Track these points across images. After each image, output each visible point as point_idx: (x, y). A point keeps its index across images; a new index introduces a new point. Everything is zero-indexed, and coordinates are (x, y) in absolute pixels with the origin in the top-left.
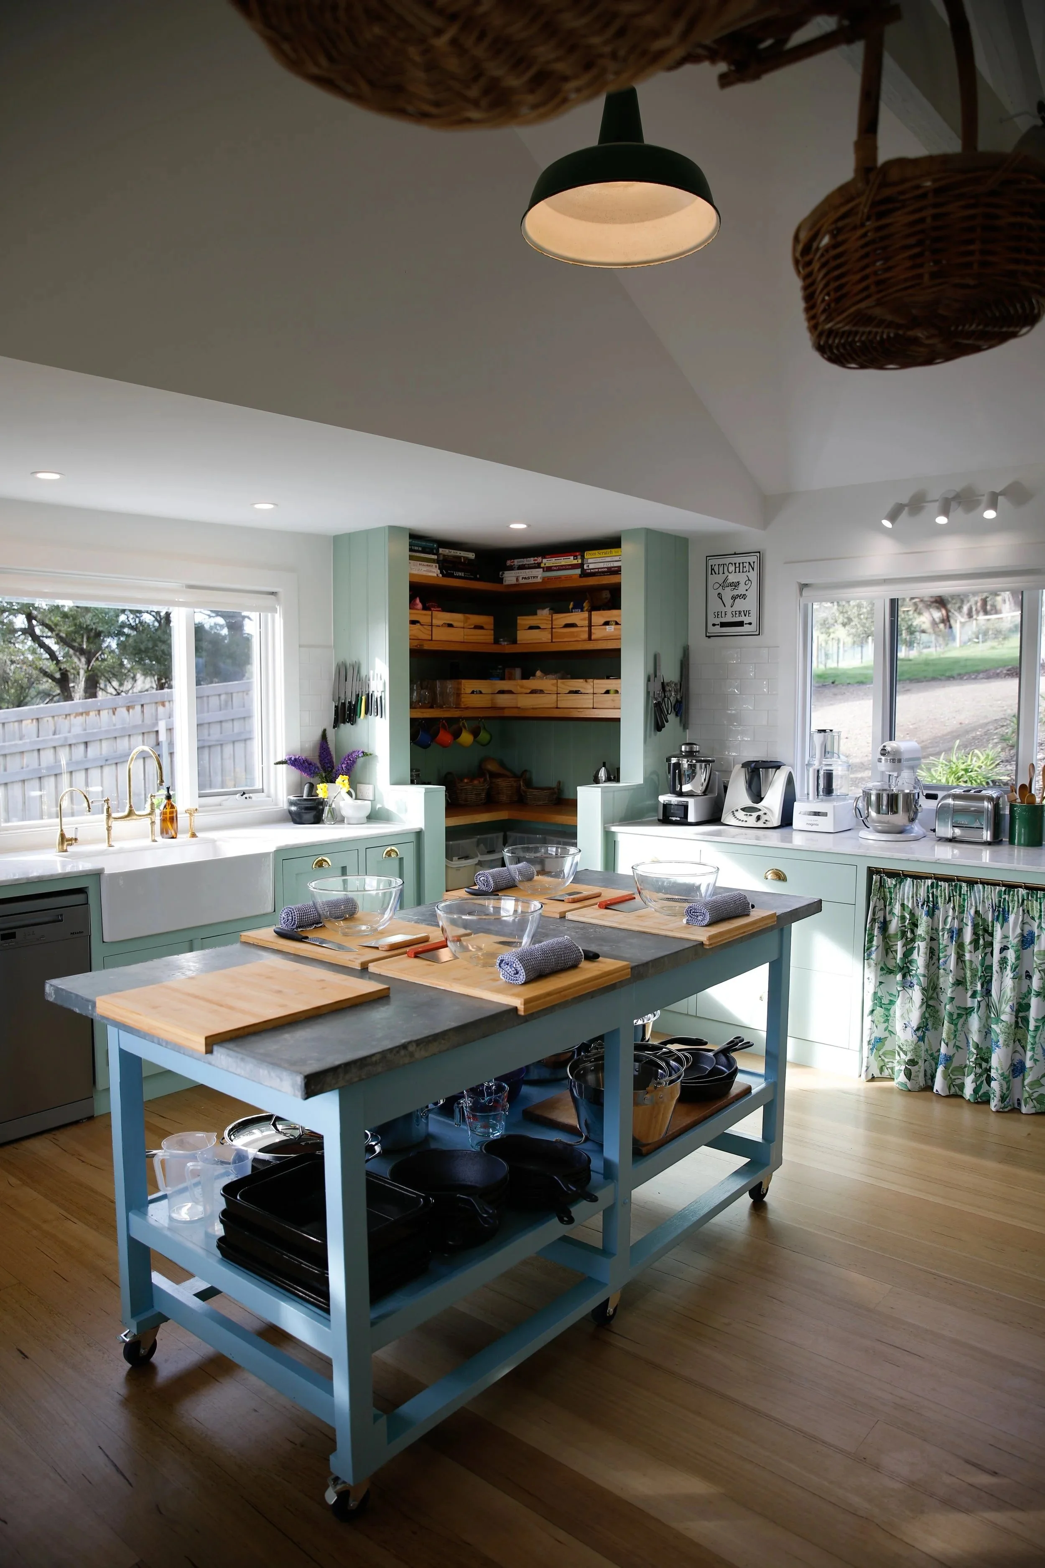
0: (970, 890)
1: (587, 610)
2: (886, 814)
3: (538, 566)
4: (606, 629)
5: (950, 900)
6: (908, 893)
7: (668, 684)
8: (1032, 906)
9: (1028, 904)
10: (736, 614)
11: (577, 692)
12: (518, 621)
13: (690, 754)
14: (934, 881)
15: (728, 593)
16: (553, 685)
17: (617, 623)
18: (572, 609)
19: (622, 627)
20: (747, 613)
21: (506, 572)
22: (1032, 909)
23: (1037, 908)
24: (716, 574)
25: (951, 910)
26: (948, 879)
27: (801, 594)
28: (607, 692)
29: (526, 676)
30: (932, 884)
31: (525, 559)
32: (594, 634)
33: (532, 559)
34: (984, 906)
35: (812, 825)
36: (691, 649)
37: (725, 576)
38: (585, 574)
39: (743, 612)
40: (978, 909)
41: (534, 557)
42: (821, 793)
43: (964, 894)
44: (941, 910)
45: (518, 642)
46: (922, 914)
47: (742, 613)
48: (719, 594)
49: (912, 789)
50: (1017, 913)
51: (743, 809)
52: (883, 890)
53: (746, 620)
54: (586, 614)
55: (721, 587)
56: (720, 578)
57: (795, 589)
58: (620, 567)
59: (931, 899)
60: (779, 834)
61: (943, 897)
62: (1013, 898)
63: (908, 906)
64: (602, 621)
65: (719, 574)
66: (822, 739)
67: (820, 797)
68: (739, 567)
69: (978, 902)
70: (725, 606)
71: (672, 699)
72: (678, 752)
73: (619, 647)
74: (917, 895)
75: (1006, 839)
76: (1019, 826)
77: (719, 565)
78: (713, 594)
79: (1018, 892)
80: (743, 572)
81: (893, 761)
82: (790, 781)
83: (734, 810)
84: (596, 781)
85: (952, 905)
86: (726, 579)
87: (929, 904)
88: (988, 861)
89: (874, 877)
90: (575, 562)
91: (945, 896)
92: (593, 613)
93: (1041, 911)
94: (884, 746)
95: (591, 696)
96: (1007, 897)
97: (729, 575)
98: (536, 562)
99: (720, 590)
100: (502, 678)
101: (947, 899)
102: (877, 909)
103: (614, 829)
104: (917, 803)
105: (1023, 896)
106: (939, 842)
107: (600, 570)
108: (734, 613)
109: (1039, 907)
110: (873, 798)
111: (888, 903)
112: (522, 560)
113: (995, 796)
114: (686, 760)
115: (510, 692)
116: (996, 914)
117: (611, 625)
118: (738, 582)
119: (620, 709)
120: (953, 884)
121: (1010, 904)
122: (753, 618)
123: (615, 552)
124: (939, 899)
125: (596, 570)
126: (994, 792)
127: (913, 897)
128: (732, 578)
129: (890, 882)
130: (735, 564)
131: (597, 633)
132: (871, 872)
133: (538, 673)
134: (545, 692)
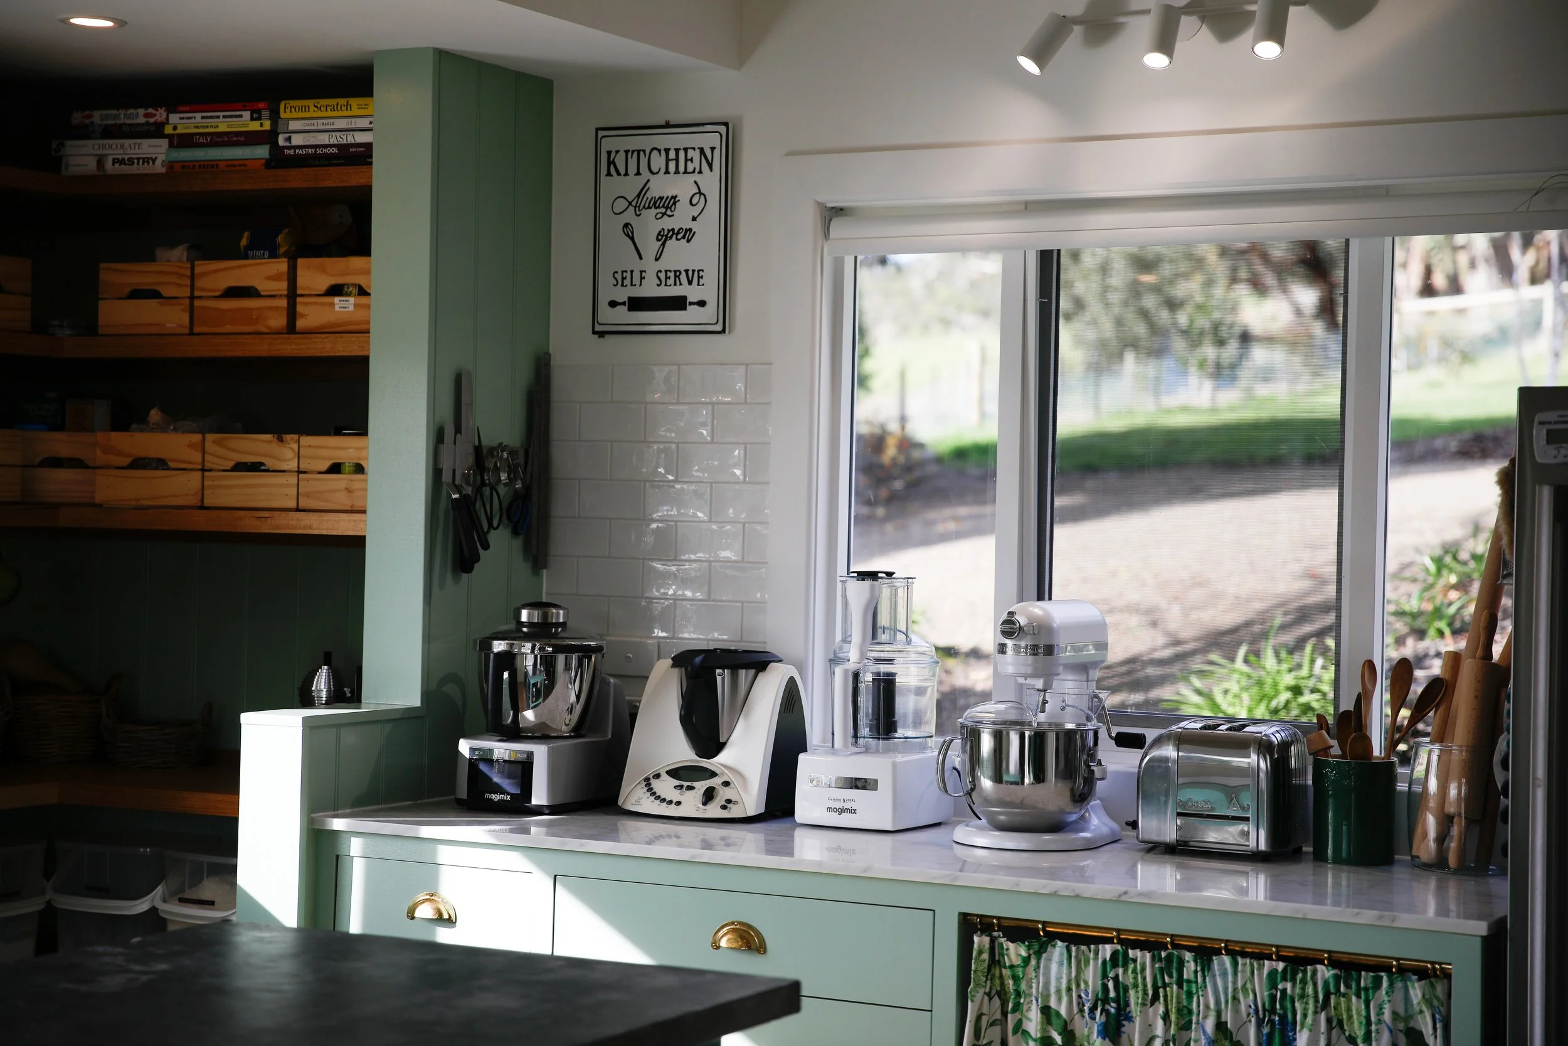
0: (1203, 970)
1: (285, 255)
2: (1016, 783)
3: (156, 131)
4: (333, 304)
5: (1156, 997)
6: (1059, 979)
7: (492, 451)
8: (1349, 1009)
9: (1338, 1004)
10: (667, 278)
11: (255, 467)
12: (103, 276)
13: (541, 631)
14: (1119, 947)
15: (649, 224)
16: (191, 446)
17: (363, 292)
18: (247, 248)
19: (373, 300)
20: (694, 276)
21: (69, 143)
22: (1350, 1017)
23: (1359, 1014)
24: (619, 174)
25: (1160, 1023)
26: (1151, 943)
27: (826, 235)
28: (336, 468)
29: (122, 421)
30: (1114, 954)
31: (122, 112)
32: (303, 316)
33: (141, 111)
34: (1236, 1011)
35: (841, 811)
36: (557, 360)
37: (641, 181)
38: (280, 160)
39: (684, 274)
40: (1223, 1019)
41: (146, 108)
42: (865, 731)
43: (1189, 981)
44: (1138, 1021)
45: (101, 331)
46: (1091, 1033)
47: (683, 277)
48: (626, 225)
49: (1084, 720)
50: (1314, 1029)
51: (674, 773)
52: (997, 973)
53: (693, 293)
54: (282, 265)
55: (631, 209)
56: (630, 186)
57: (810, 220)
58: (369, 146)
59: (1112, 994)
60: (761, 837)
61: (1140, 987)
62: (1303, 989)
63: (1058, 1014)
64: (324, 282)
65: (626, 174)
66: (866, 595)
67: (861, 741)
68: (677, 159)
69: (1223, 1000)
70: (641, 258)
71: (502, 490)
72: (512, 626)
73: (365, 353)
74: (1078, 985)
75: (1308, 849)
76: (1334, 815)
77: (627, 152)
78: (611, 227)
79: (1314, 973)
80: (686, 172)
81: (1034, 650)
82: (791, 701)
83: (649, 773)
84: (306, 700)
85: (1161, 1009)
86: (644, 188)
87: (1107, 1007)
88: (1261, 898)
89: (976, 939)
90: (255, 126)
91: (1145, 985)
92: (301, 261)
93: (1369, 1023)
94: (1011, 614)
95: (293, 480)
96: (1289, 986)
97: (652, 177)
98: (152, 120)
99: (629, 216)
100: (59, 427)
101: (1150, 992)
102: (984, 1021)
103: (338, 824)
104: (1092, 756)
105: (1326, 983)
106: (1150, 855)
107: (319, 151)
108: (662, 276)
109: (1364, 1013)
110: (987, 744)
111: (1010, 1006)
112: (114, 112)
113: (1276, 739)
114: (529, 645)
115: (76, 463)
116: (1266, 1030)
117: (349, 295)
118: (674, 197)
119: (364, 512)
120: (1163, 954)
121: (1297, 1005)
122: (708, 290)
123: (360, 107)
124: (1132, 992)
125: (310, 151)
126: (1274, 729)
127: (1069, 989)
128: (661, 187)
129: (1015, 952)
130: (667, 151)
131: (311, 315)
132: (969, 925)
133: (155, 415)
134: (172, 465)
